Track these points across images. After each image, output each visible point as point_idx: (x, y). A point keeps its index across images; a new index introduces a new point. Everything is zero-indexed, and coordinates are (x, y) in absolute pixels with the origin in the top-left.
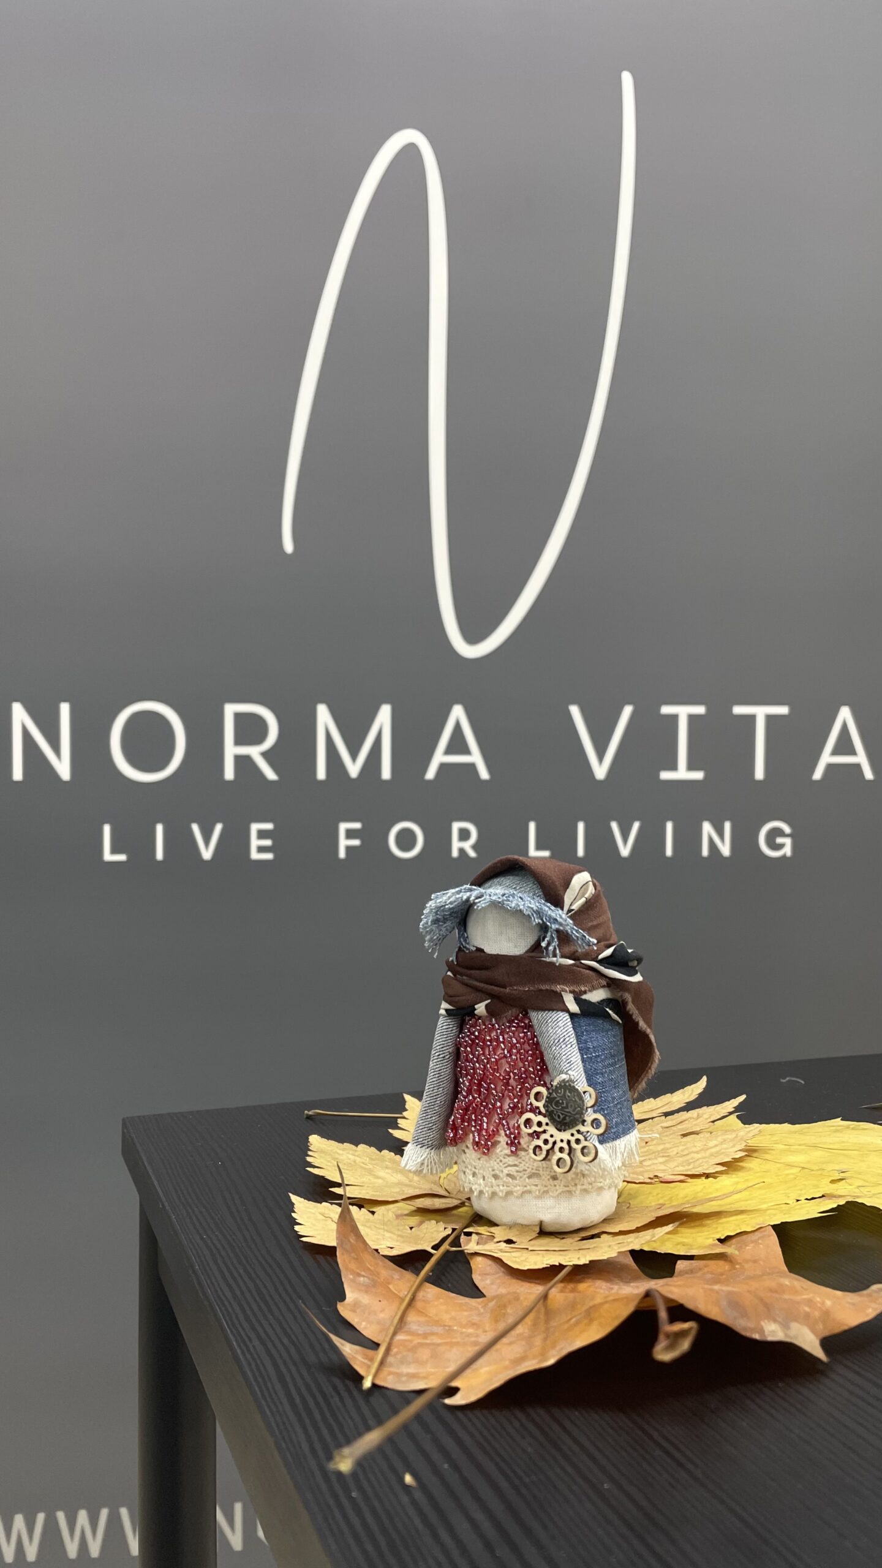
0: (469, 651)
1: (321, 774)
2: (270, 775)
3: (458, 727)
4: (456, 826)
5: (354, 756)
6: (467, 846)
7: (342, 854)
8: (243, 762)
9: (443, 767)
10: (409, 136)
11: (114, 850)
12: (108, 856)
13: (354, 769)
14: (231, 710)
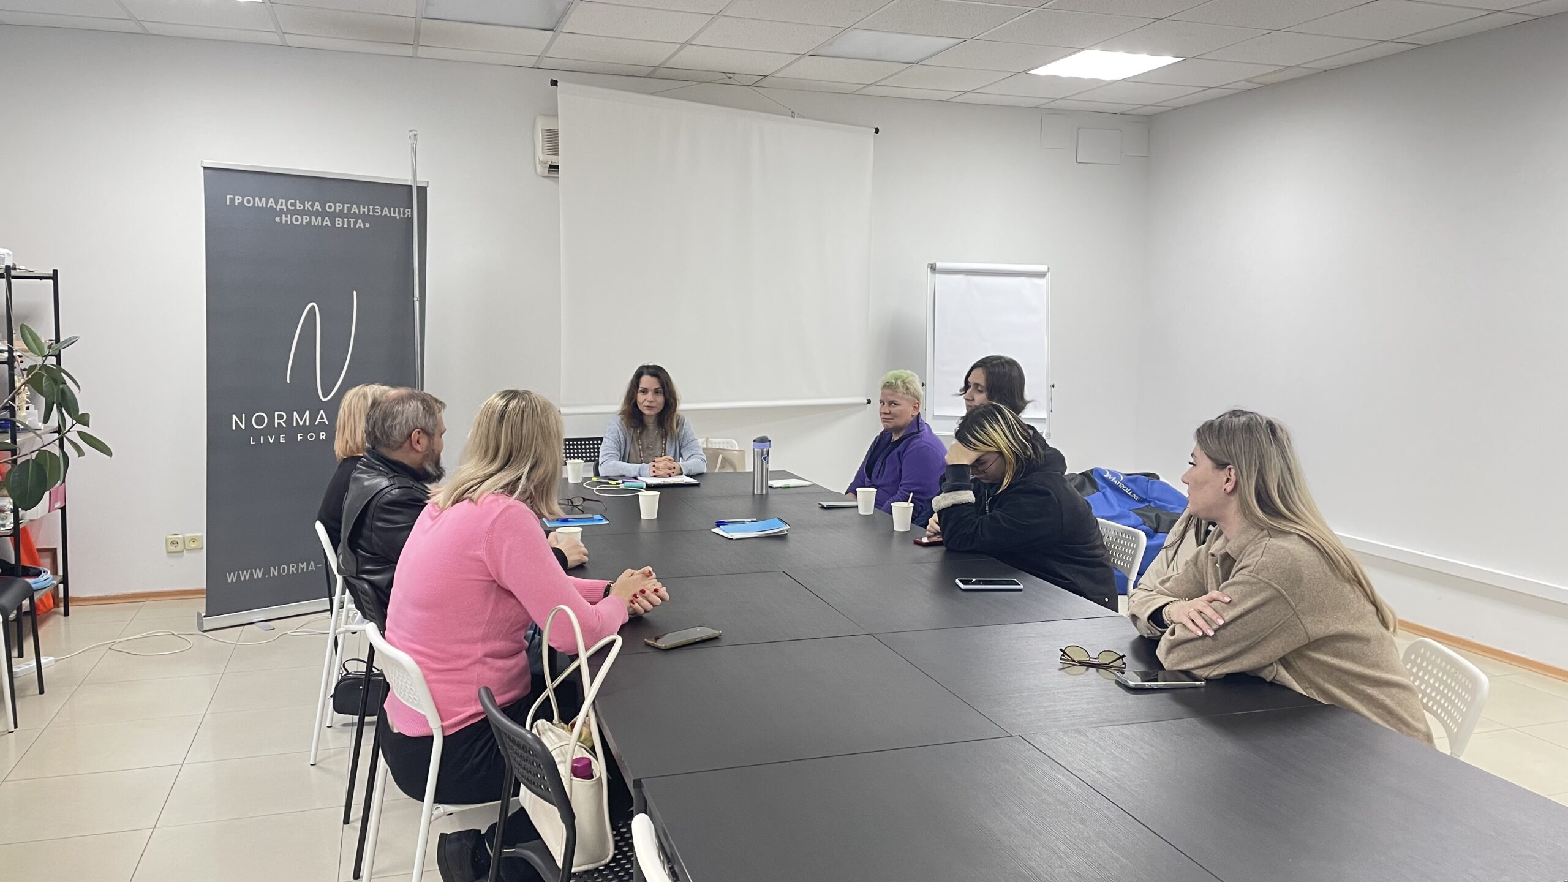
0: (324, 400)
1: (295, 425)
2: (284, 426)
3: (322, 415)
4: (321, 433)
5: (301, 421)
6: (324, 437)
7: (299, 440)
8: (279, 423)
9: (319, 422)
10: (313, 304)
11: (253, 442)
12: (252, 443)
13: (301, 424)
14: (276, 414)
